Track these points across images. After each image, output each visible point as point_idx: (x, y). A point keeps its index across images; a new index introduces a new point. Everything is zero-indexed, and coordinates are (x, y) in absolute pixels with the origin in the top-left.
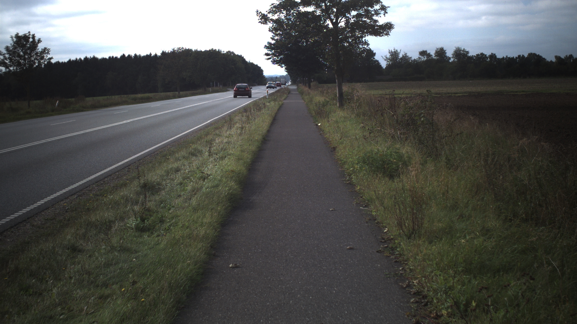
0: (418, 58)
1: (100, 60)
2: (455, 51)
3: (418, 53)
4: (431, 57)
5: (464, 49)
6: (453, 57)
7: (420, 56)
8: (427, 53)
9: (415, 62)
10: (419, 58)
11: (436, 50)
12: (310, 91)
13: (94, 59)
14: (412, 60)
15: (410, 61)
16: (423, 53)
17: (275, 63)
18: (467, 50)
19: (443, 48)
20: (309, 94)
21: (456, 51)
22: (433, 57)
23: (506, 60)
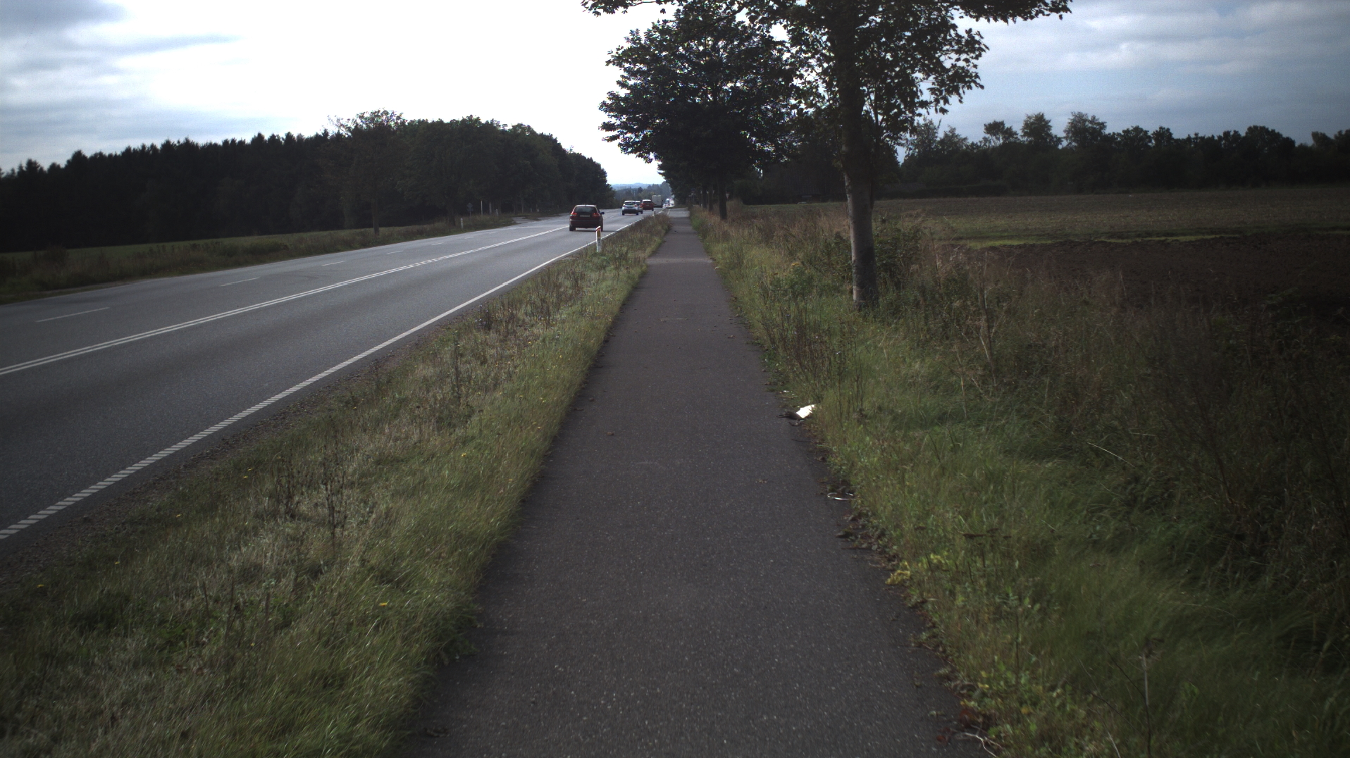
0: (981, 139)
2: (1072, 123)
4: (1015, 136)
5: (1094, 117)
6: (1066, 138)
7: (987, 136)
8: (1004, 127)
9: (974, 149)
10: (985, 139)
11: (1026, 121)
13: (188, 147)
14: (967, 146)
15: (964, 147)
16: (995, 128)
18: (1100, 121)
19: (1042, 116)
20: (726, 237)
21: (1075, 122)
22: (1019, 137)
23: (1196, 144)
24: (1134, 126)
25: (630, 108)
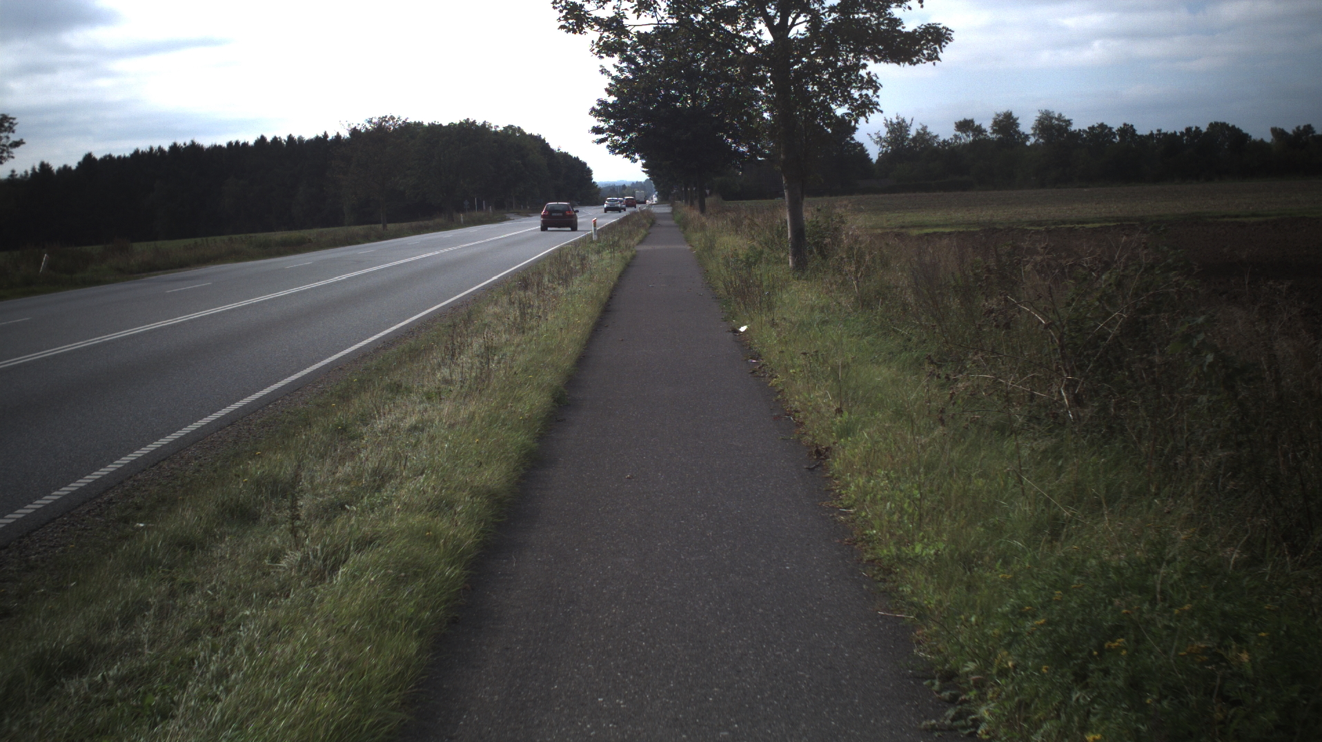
0: (952, 137)
1: (208, 149)
2: (1039, 121)
3: (953, 127)
4: (984, 133)
5: (1060, 115)
6: (1034, 135)
7: (958, 133)
8: (973, 125)
9: (946, 146)
10: (956, 136)
11: (995, 119)
12: (704, 219)
13: (194, 148)
14: (939, 144)
15: (936, 145)
16: (964, 126)
17: (617, 151)
18: (1067, 118)
19: (1011, 113)
20: (703, 227)
21: (1042, 120)
22: (988, 134)
23: (1158, 140)
24: (1099, 123)
25: (617, 113)
